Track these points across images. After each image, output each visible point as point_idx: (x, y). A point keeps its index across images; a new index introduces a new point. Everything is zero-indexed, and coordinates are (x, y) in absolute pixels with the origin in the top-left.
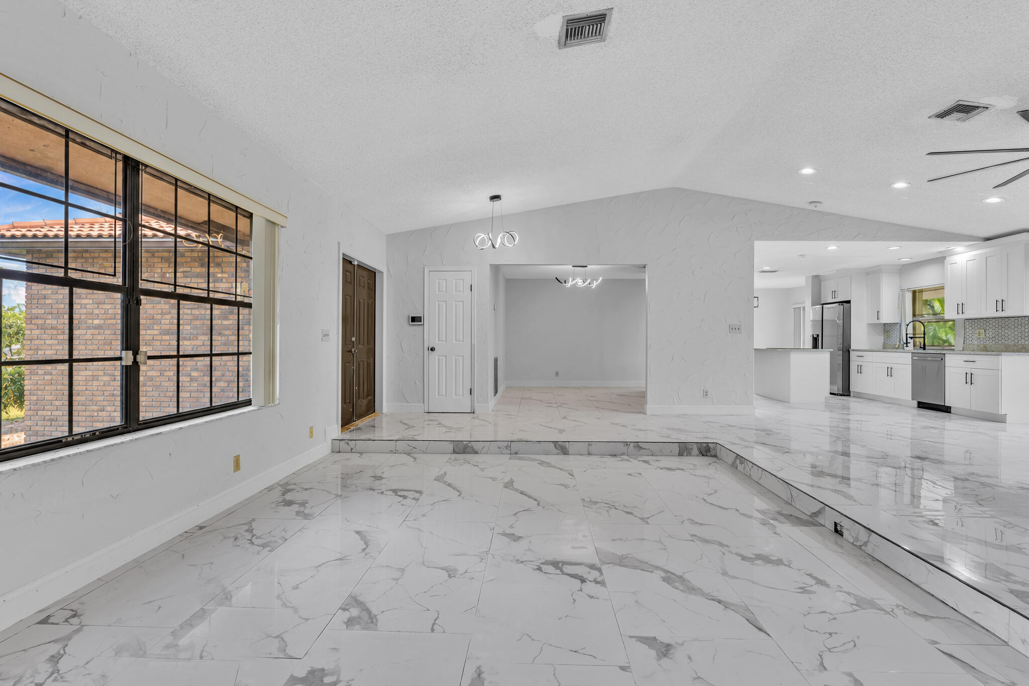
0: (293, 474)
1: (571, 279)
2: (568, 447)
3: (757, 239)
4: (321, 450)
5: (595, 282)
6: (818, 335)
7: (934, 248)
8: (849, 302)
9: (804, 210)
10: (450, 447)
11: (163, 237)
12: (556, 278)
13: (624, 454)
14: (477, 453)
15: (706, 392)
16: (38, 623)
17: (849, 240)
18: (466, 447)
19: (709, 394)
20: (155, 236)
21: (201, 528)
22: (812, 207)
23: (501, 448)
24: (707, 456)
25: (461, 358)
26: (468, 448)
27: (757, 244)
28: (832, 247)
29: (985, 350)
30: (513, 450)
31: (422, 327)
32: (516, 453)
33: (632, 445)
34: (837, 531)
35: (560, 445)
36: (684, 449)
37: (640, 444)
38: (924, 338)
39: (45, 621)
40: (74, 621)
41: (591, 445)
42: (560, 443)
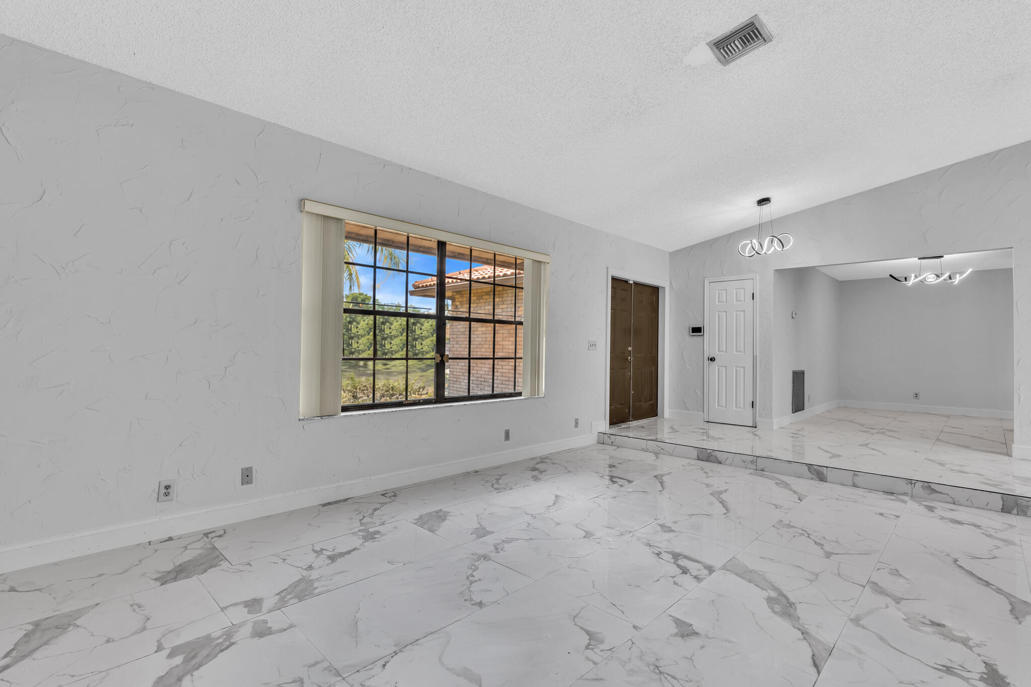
0: (557, 452)
1: (913, 276)
2: (825, 472)
4: (586, 439)
5: (958, 276)
10: (695, 453)
11: (460, 282)
12: (890, 276)
13: (907, 494)
14: (720, 463)
16: (381, 495)
18: (710, 455)
20: (457, 282)
21: (476, 472)
23: (746, 462)
25: (742, 370)
26: (712, 457)
30: (759, 467)
31: (702, 337)
32: (763, 470)
33: (919, 485)
35: (815, 469)
36: (1012, 505)
37: (933, 486)
39: (383, 495)
40: (393, 498)
41: (857, 475)
42: (815, 467)
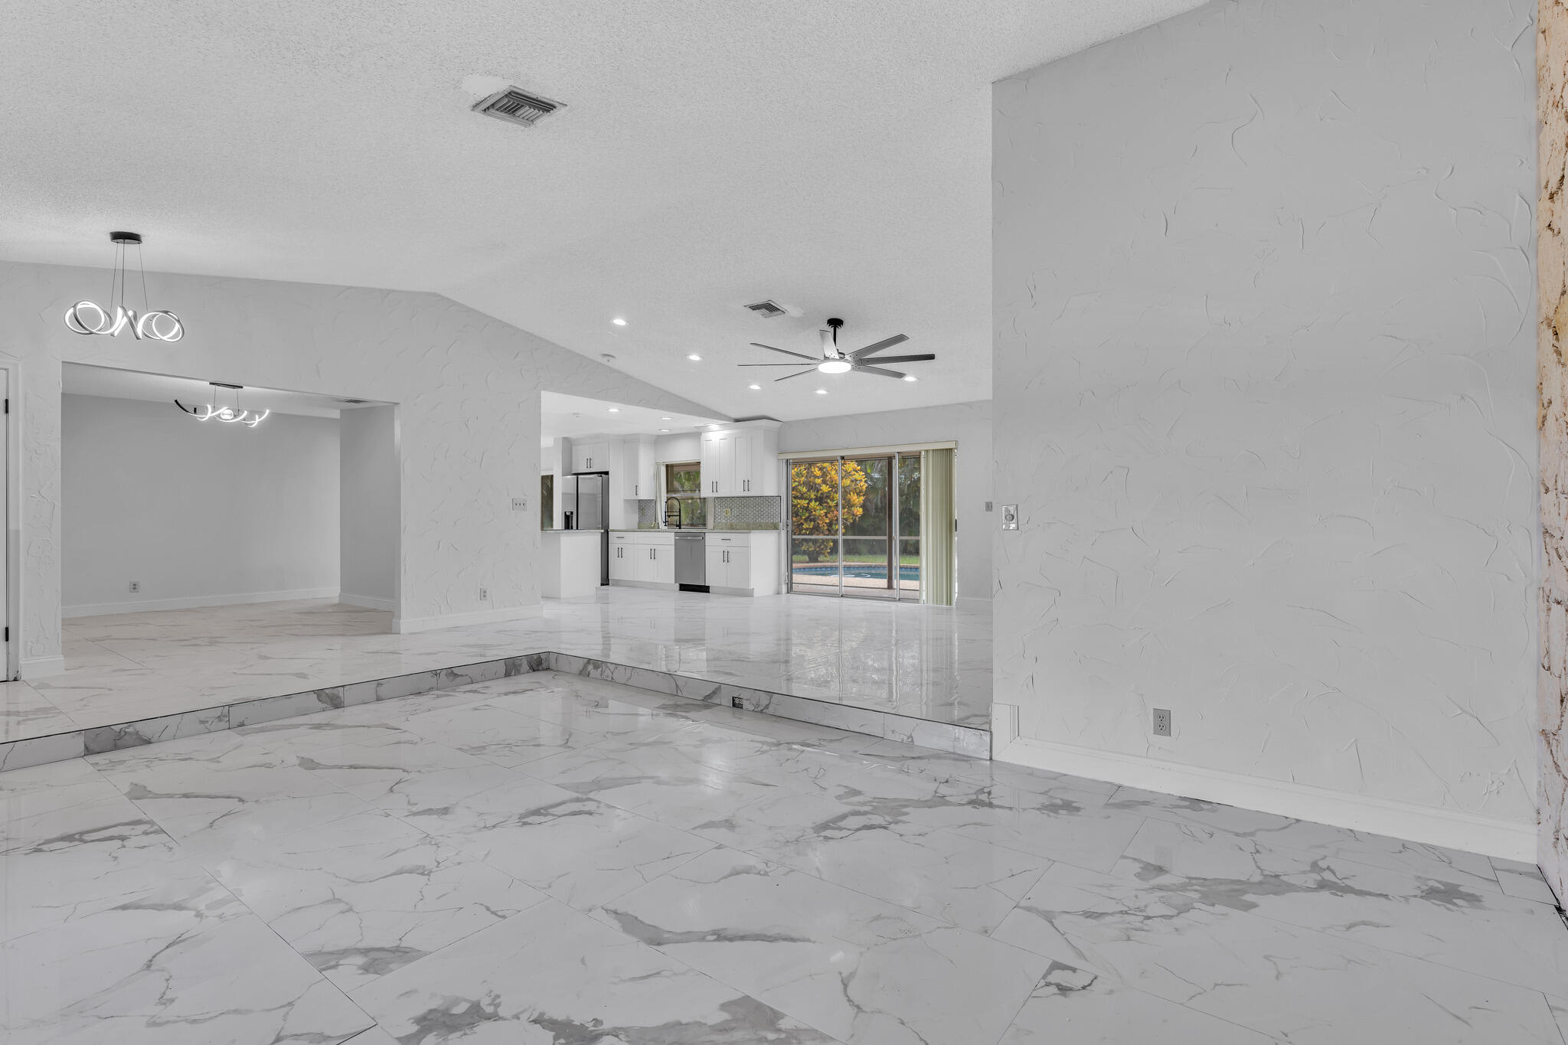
1: (207, 407)
2: (341, 695)
3: (544, 389)
6: (572, 513)
7: (691, 422)
8: (607, 473)
9: (593, 361)
10: (79, 744)
12: (176, 401)
13: (433, 688)
14: (149, 742)
15: (485, 592)
17: (633, 404)
18: (120, 736)
19: (488, 594)
22: (604, 360)
23: (207, 722)
24: (538, 670)
26: (126, 737)
27: (543, 393)
28: (614, 409)
29: (731, 528)
30: (234, 722)
32: (242, 725)
33: (443, 674)
34: (736, 704)
35: (327, 694)
36: (511, 667)
37: (455, 671)
38: (680, 516)
41: (381, 684)
42: (327, 691)
